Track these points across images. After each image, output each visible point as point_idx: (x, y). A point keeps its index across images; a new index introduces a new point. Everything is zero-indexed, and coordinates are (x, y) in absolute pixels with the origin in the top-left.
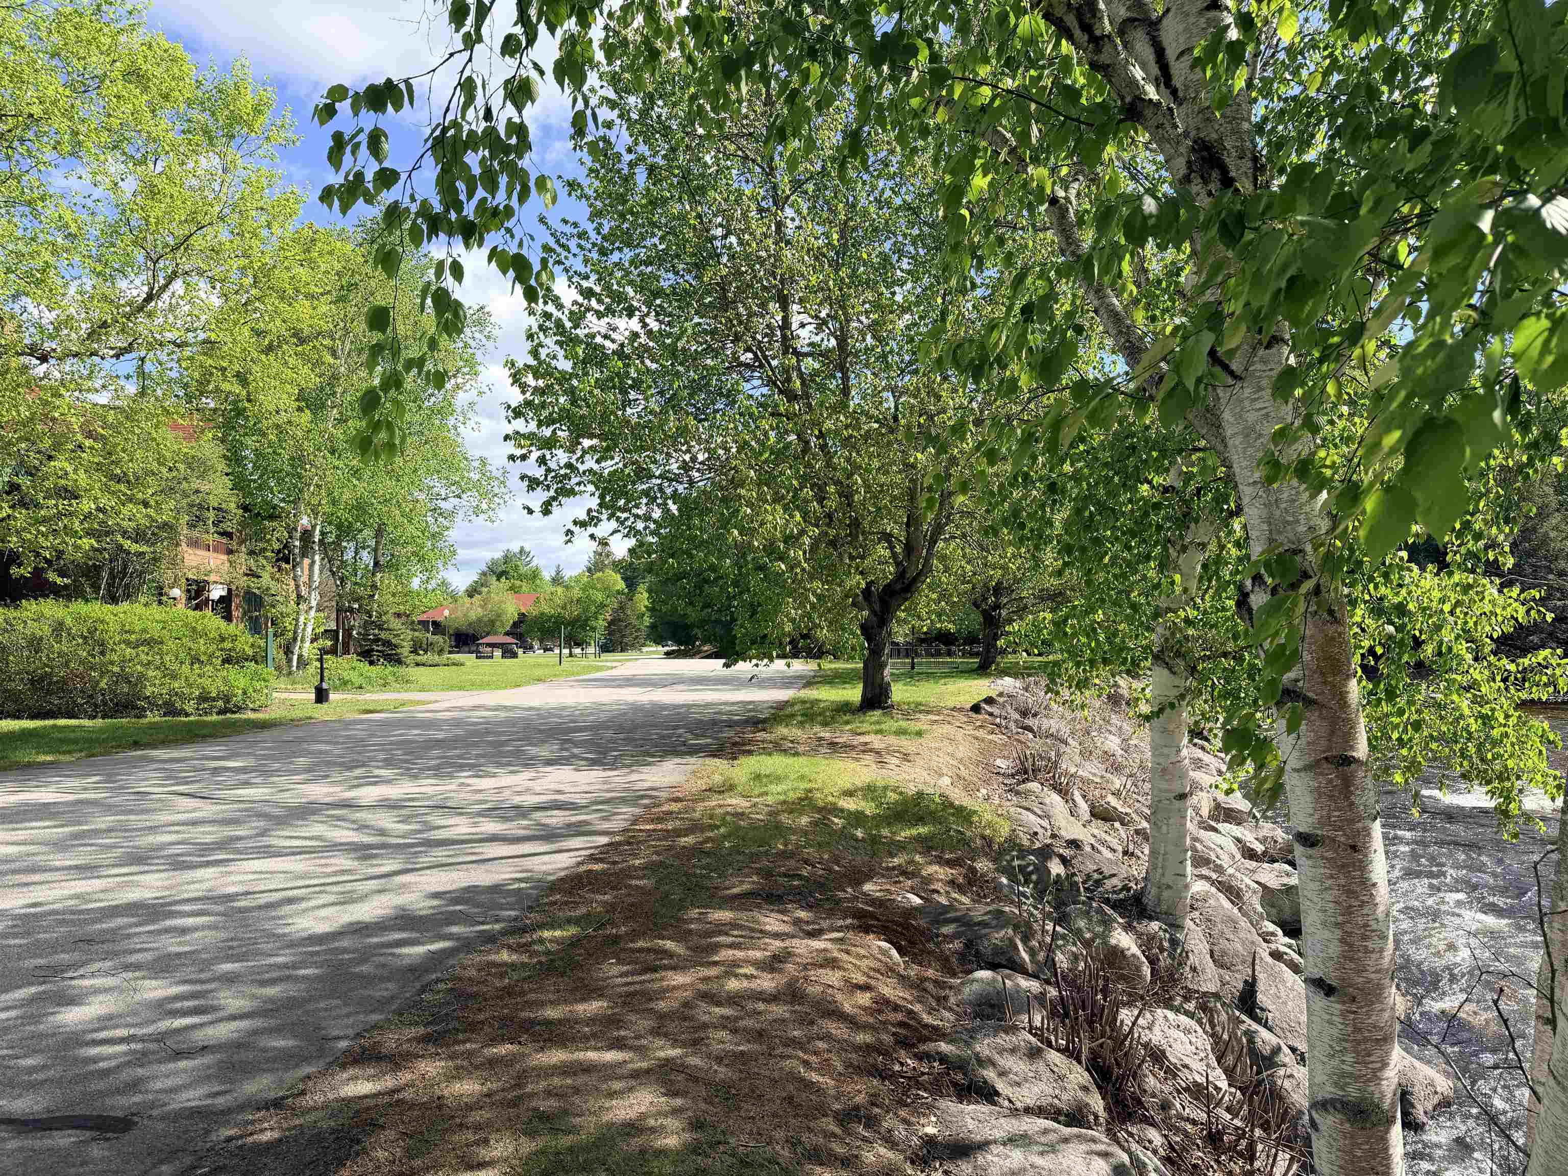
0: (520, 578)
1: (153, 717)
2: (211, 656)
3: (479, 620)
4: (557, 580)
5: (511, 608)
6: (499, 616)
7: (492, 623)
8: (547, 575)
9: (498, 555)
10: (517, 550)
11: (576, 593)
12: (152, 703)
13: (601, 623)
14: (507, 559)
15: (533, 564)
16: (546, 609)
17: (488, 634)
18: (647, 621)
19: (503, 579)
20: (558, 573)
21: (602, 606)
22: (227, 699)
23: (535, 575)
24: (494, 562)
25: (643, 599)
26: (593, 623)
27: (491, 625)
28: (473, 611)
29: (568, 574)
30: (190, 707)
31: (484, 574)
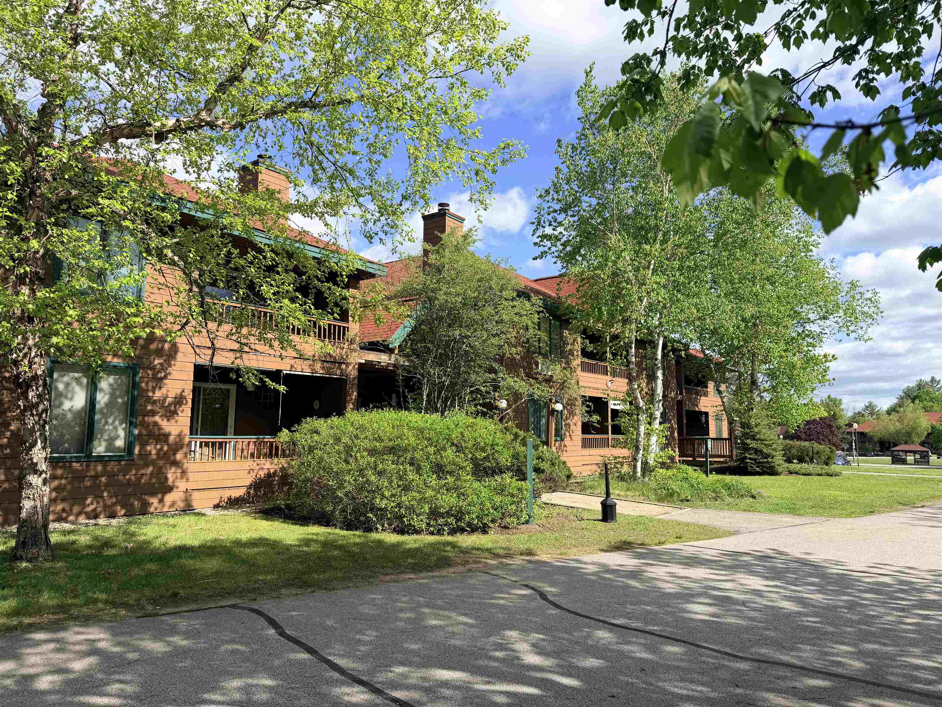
0: (932, 400)
3: (898, 432)
5: (925, 423)
6: (914, 429)
7: (909, 434)
9: (913, 384)
10: (929, 380)
14: (920, 386)
17: (905, 442)
19: (917, 401)
24: (909, 389)
27: (908, 437)
28: (892, 425)
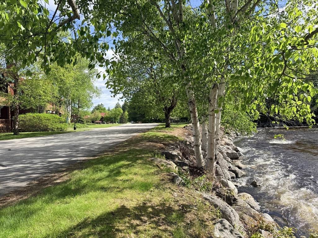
0: (102, 109)
1: (50, 131)
2: (58, 121)
3: (94, 118)
4: (109, 110)
5: (100, 115)
6: (98, 117)
7: (96, 119)
8: (107, 109)
9: (97, 105)
10: (100, 104)
11: (113, 112)
12: (49, 129)
13: (119, 118)
14: (99, 106)
15: (104, 107)
16: (108, 116)
17: (96, 121)
18: (128, 117)
19: (98, 110)
20: (109, 108)
21: (119, 115)
22: (61, 129)
23: (104, 109)
24: (96, 107)
25: (126, 113)
26: (117, 118)
28: (93, 116)
29: (111, 109)
30: (56, 130)
31: (94, 109)
